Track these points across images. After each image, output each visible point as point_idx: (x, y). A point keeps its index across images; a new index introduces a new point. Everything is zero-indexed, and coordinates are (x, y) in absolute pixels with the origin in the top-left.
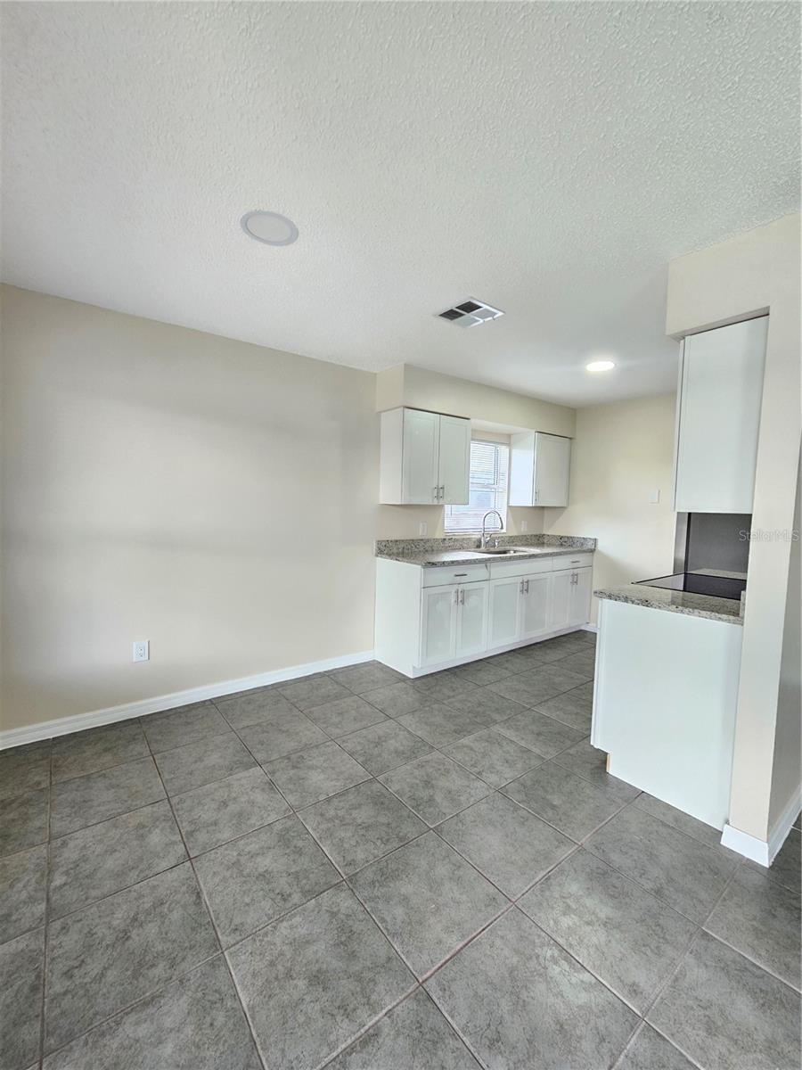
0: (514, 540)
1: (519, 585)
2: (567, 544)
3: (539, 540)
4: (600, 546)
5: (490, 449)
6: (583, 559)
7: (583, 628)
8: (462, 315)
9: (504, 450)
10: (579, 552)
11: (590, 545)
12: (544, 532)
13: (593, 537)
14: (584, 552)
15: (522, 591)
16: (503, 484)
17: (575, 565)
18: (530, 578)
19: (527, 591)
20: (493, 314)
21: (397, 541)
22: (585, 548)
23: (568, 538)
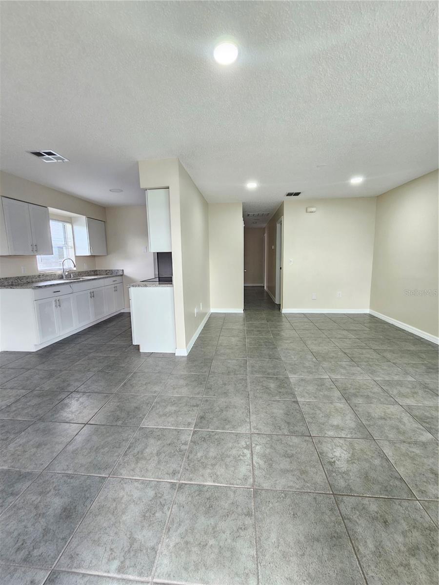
0: (81, 274)
1: (89, 294)
2: (109, 273)
3: (95, 273)
4: (125, 273)
5: (60, 224)
6: (118, 279)
7: (122, 311)
8: (44, 155)
9: (69, 226)
10: (116, 276)
11: (121, 273)
12: (97, 269)
13: (121, 269)
14: (118, 276)
15: (91, 297)
16: (71, 243)
17: (115, 283)
18: (93, 290)
19: (93, 296)
20: (63, 160)
21: (7, 278)
22: (118, 274)
23: (110, 270)
